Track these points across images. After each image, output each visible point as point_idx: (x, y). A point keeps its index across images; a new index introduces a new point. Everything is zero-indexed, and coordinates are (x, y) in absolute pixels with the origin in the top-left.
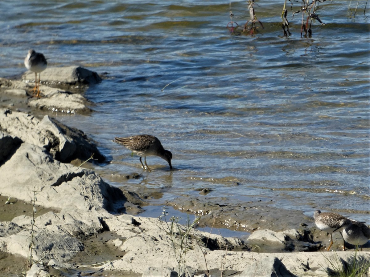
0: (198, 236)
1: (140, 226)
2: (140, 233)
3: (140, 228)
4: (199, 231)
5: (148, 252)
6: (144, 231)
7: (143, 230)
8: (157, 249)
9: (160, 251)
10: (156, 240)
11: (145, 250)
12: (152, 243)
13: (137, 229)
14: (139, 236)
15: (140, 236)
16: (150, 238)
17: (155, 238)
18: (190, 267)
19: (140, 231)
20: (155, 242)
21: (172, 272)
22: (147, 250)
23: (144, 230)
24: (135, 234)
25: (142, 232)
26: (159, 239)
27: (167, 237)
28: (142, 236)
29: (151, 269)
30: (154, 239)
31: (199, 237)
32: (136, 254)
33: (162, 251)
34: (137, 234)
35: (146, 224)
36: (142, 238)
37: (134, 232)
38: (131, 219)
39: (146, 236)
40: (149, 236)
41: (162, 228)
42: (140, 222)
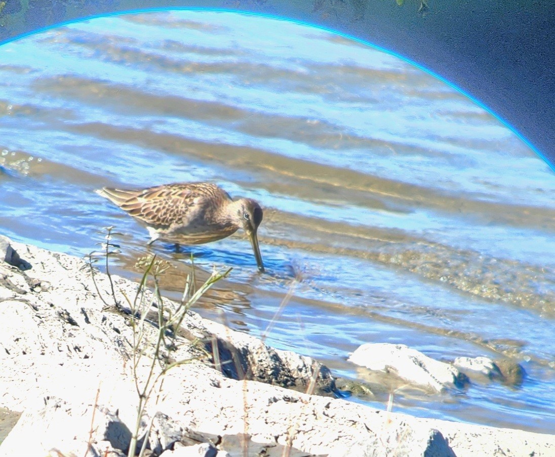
0: (195, 330)
1: (26, 272)
2: (25, 293)
3: (28, 279)
4: (197, 315)
5: (47, 351)
6: (37, 289)
7: (36, 286)
8: (72, 349)
9: (82, 355)
10: (71, 322)
11: (39, 346)
12: (57, 326)
13: (17, 278)
14: (22, 300)
15: (26, 301)
16: (53, 311)
17: (68, 314)
18: (167, 418)
19: (27, 288)
20: (68, 326)
21: (111, 423)
22: (44, 347)
23: (39, 285)
24: (10, 293)
25: (32, 290)
26: (79, 318)
27: (104, 319)
28: (32, 302)
29: (51, 403)
30: (66, 316)
31: (195, 333)
32: (7, 352)
33: (86, 357)
34: (14, 293)
35: (47, 269)
36: (30, 309)
37: (9, 286)
38: (5, 248)
39: (43, 305)
40: (52, 305)
41: (93, 290)
42: (28, 261)
